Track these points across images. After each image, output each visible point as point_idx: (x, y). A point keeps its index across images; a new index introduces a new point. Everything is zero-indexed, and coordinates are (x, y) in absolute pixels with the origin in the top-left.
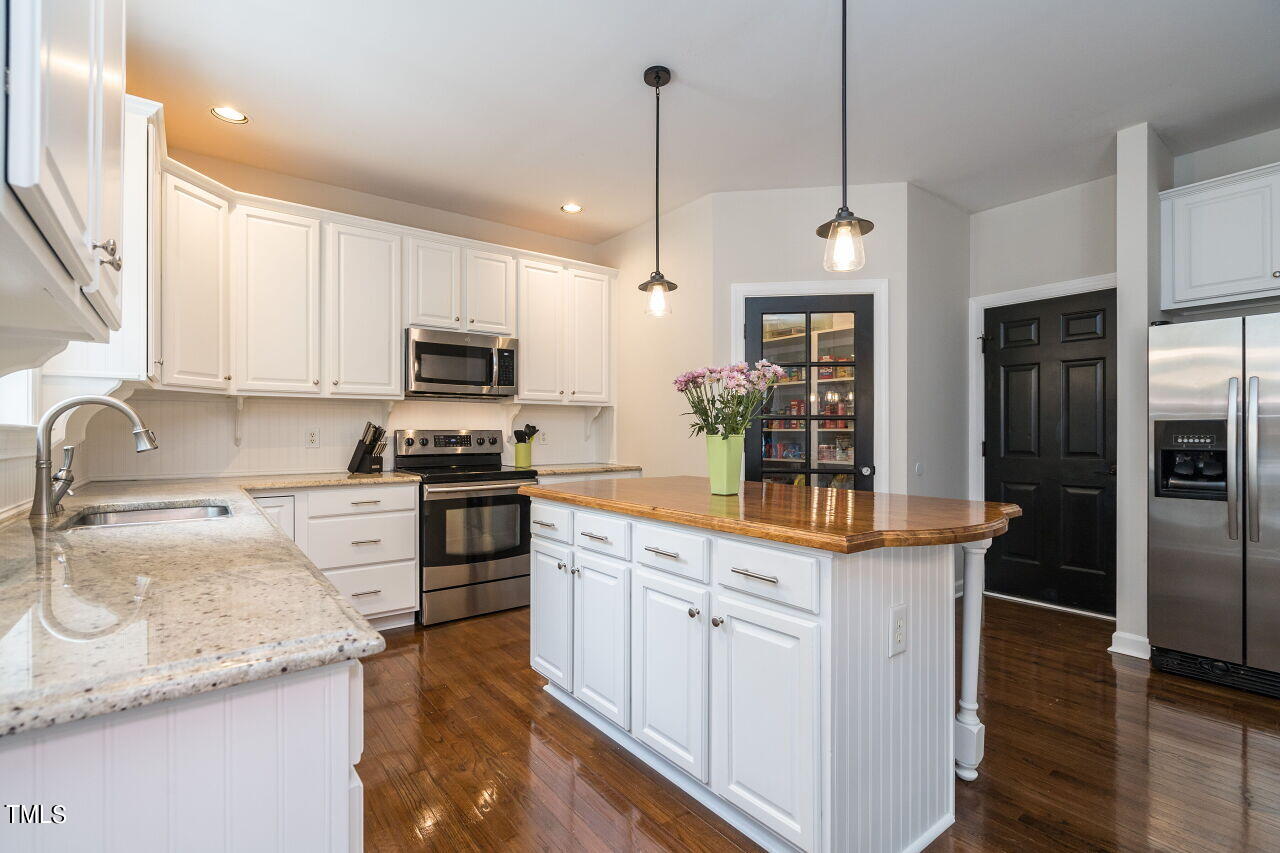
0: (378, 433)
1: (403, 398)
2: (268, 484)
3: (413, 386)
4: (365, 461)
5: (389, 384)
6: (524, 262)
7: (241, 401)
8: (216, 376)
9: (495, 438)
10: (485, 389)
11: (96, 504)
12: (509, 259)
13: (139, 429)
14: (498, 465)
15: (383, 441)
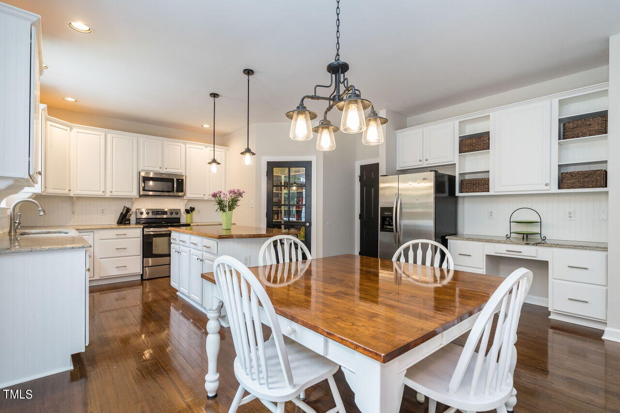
0: (128, 210)
1: (138, 197)
2: (84, 227)
3: (142, 193)
4: (124, 219)
5: (132, 192)
6: (188, 145)
7: (75, 198)
8: (65, 190)
9: (177, 212)
10: (172, 194)
11: (26, 231)
12: (182, 145)
13: (40, 209)
14: (179, 222)
15: (131, 213)
